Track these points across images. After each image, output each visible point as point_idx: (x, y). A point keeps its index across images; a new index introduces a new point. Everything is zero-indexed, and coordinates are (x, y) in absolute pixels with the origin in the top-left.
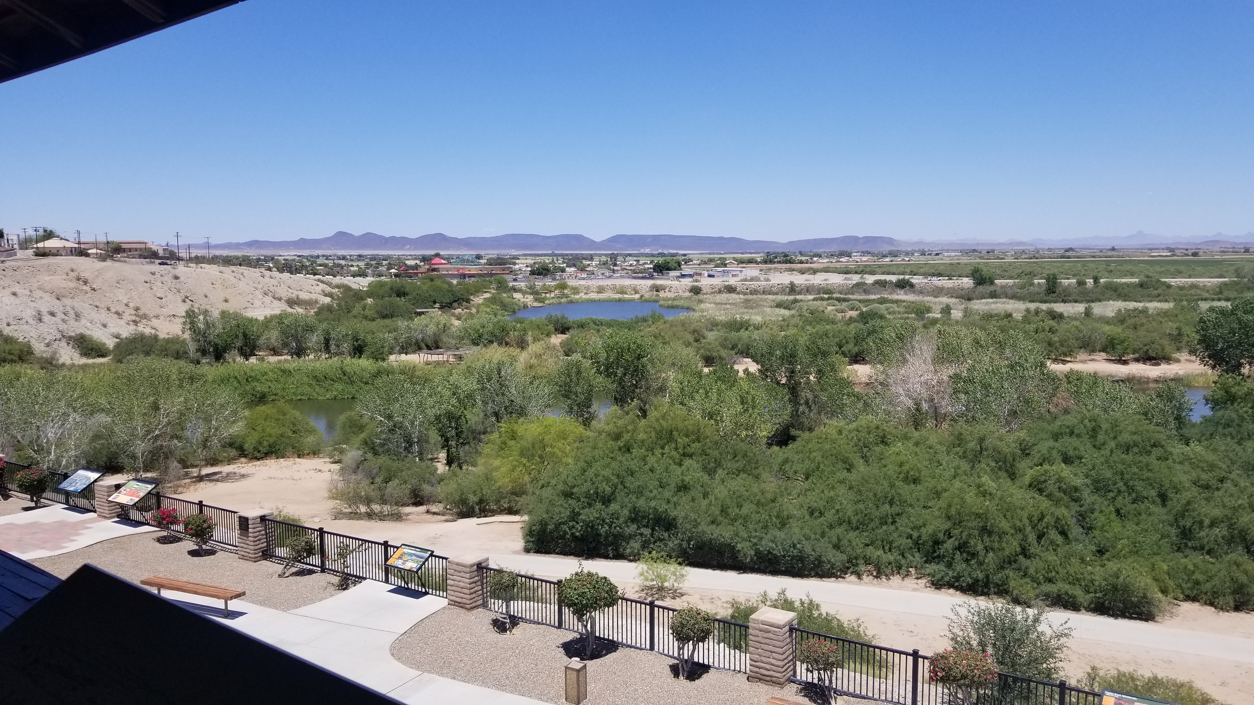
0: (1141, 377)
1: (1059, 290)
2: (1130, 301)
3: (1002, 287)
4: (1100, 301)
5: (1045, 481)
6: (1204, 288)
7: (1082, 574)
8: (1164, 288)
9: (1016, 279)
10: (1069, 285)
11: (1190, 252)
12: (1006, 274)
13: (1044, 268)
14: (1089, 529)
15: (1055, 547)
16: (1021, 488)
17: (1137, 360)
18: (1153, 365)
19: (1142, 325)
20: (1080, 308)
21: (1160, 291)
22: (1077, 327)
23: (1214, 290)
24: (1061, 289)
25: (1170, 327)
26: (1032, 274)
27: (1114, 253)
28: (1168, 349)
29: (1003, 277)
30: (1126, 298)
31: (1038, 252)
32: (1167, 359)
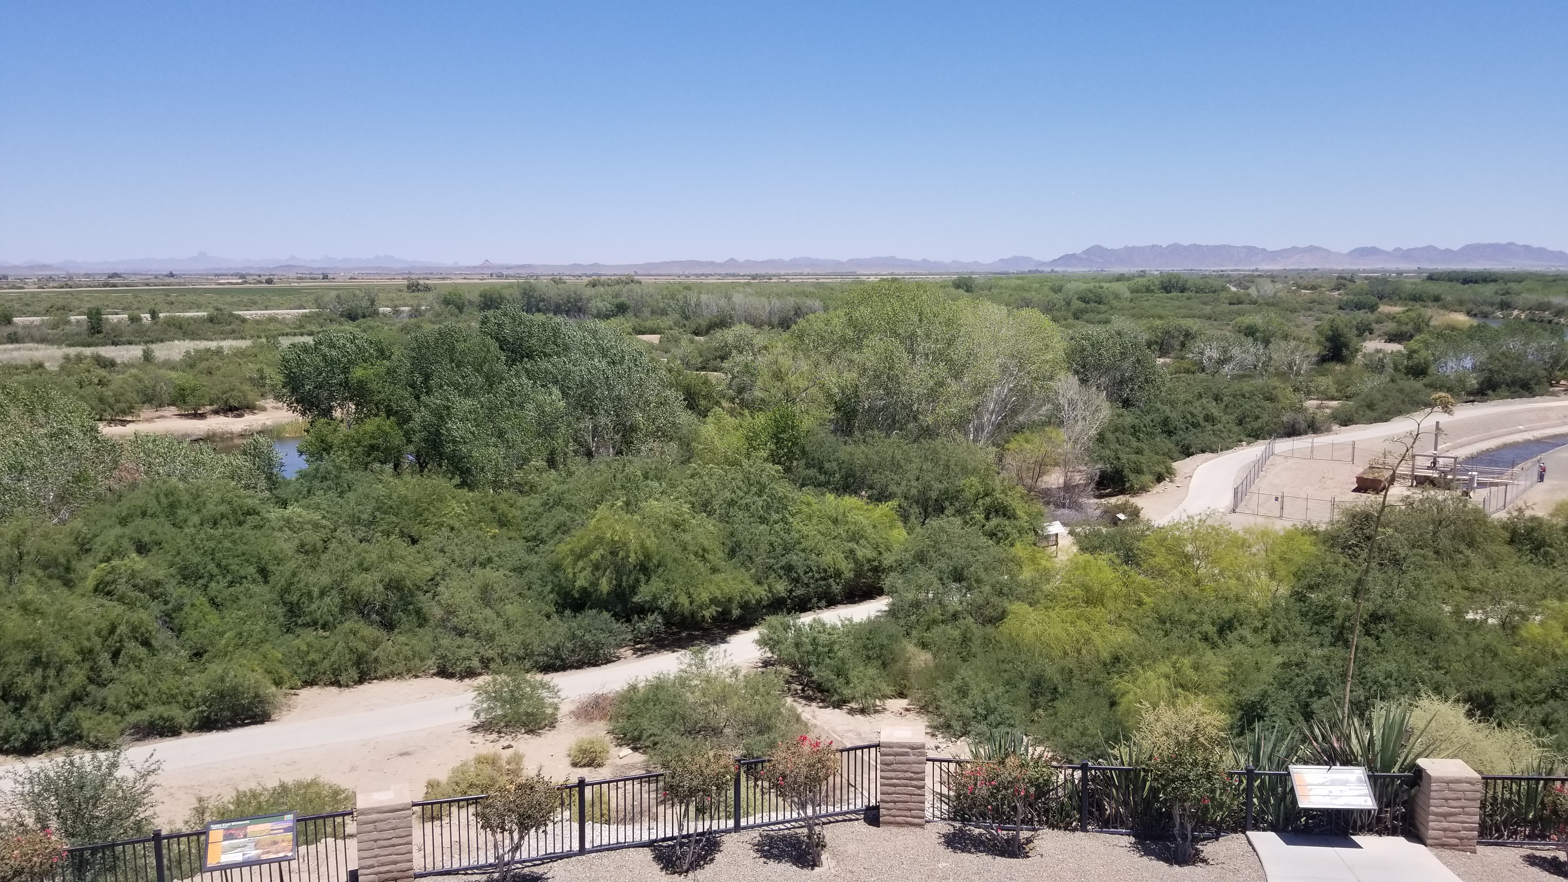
0: (223, 434)
1: (106, 328)
2: (200, 339)
3: (25, 327)
4: (162, 341)
5: (114, 581)
6: (283, 322)
7: (178, 688)
8: (238, 322)
9: (44, 315)
10: (119, 322)
11: (264, 279)
12: (29, 309)
13: (81, 300)
14: (179, 631)
15: (137, 662)
16: (83, 595)
17: (216, 412)
18: (235, 416)
19: (219, 368)
20: (136, 352)
21: (233, 326)
22: (135, 377)
23: (294, 323)
24: (108, 327)
25: (250, 369)
26: (66, 309)
27: (172, 280)
28: (251, 396)
29: (24, 314)
30: (193, 335)
31: (71, 278)
32: (251, 408)
